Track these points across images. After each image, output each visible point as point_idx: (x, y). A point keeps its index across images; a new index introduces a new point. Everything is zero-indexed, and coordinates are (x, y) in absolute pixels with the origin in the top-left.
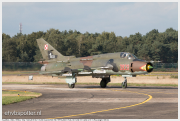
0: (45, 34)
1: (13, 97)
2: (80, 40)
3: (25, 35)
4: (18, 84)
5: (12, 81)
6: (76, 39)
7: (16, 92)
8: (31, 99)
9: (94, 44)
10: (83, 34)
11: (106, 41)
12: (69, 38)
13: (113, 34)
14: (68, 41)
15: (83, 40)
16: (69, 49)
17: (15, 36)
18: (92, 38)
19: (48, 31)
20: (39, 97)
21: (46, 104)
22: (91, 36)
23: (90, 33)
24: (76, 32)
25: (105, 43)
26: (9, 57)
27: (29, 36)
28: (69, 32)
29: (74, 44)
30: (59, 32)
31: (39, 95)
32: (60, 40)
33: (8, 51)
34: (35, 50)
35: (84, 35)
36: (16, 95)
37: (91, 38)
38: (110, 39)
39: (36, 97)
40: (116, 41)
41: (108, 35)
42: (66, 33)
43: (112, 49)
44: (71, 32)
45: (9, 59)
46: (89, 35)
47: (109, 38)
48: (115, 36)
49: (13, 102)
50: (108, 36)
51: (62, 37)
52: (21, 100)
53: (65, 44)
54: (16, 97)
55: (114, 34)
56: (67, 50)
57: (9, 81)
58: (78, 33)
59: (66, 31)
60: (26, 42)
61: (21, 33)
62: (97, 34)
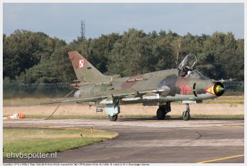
0: (121, 37)
1: (71, 139)
2: (177, 46)
3: (90, 39)
4: (79, 117)
5: (70, 114)
6: (172, 44)
7: (77, 131)
8: (101, 141)
9: (201, 52)
10: (183, 36)
11: (220, 48)
12: (160, 43)
13: (231, 36)
14: (158, 49)
15: (182, 46)
16: (160, 62)
17: (75, 41)
18: (197, 43)
19: (125, 33)
20: (114, 139)
21: (125, 149)
22: (196, 39)
23: (194, 35)
24: (170, 33)
25: (218, 50)
26: (64, 76)
27: (96, 41)
28: (160, 33)
29: (168, 54)
30: (144, 35)
31: (114, 136)
32: (146, 46)
33: (62, 66)
34: (106, 64)
35: (185, 37)
36: (77, 135)
37: (195, 42)
38: (227, 44)
39: (109, 139)
40: (236, 47)
41: (222, 38)
42: (154, 35)
43: (229, 59)
44: (163, 34)
45: (65, 79)
46: (193, 37)
47: (225, 42)
48: (233, 39)
49: (72, 146)
50: (223, 40)
51: (149, 42)
52: (85, 144)
53: (153, 53)
54: (76, 138)
55: (233, 36)
56: (157, 62)
57: (65, 114)
58: (175, 35)
59: (154, 33)
60: (92, 52)
61: (82, 37)
62: (205, 37)
